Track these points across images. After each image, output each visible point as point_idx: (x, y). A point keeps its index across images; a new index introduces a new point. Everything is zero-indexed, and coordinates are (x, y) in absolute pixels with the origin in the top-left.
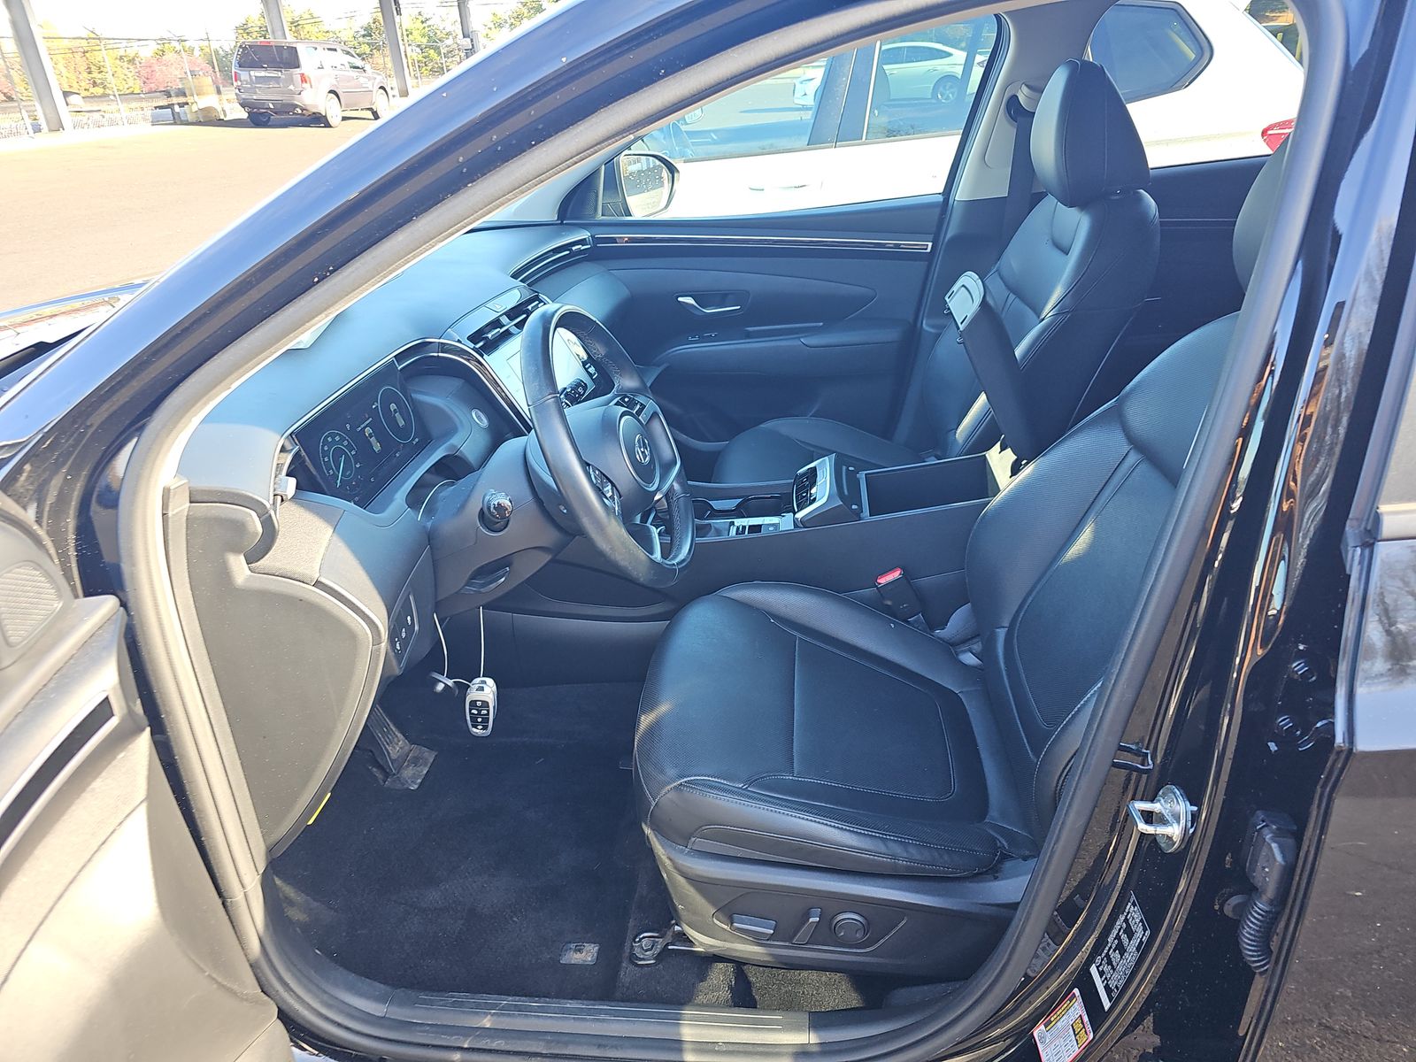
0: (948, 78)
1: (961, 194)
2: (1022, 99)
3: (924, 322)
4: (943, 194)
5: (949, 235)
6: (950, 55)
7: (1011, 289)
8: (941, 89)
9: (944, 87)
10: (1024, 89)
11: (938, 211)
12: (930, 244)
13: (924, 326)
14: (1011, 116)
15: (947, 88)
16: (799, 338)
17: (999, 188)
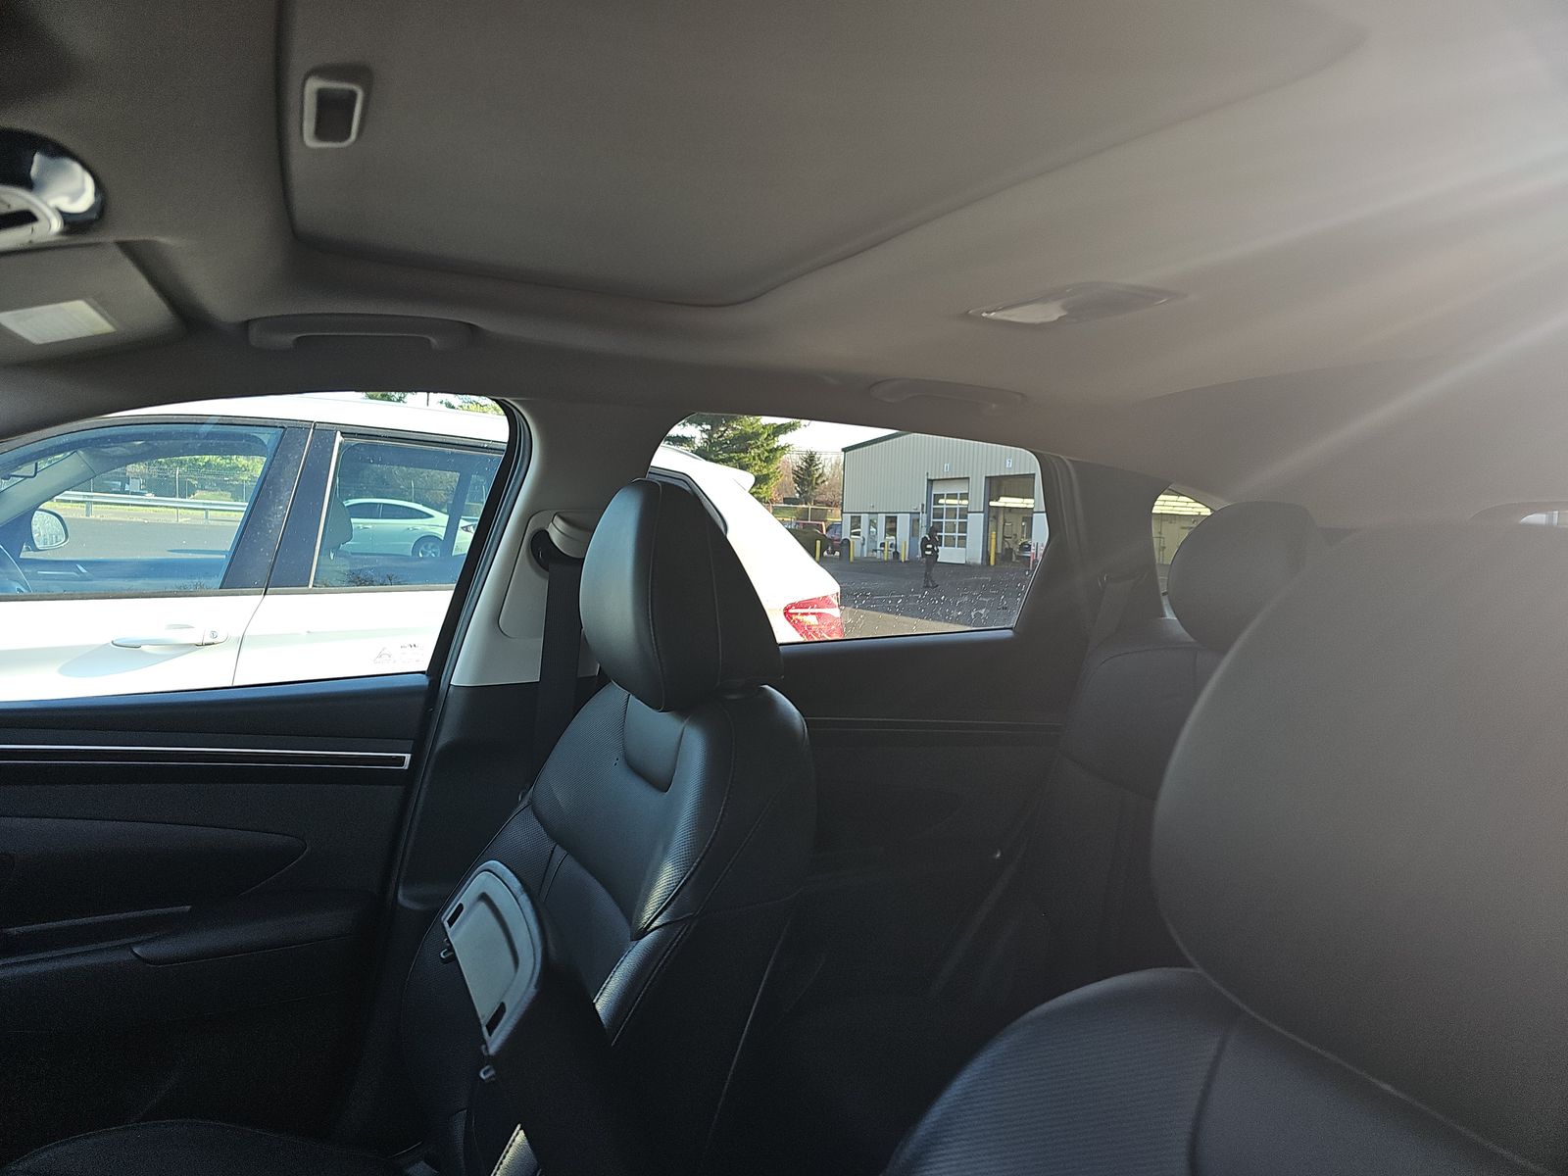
0: (428, 539)
1: (461, 674)
2: (555, 536)
3: (400, 892)
4: (429, 673)
5: (443, 741)
6: (431, 516)
7: (557, 837)
8: (423, 548)
9: (426, 547)
10: (559, 523)
11: (421, 700)
12: (408, 756)
13: (400, 897)
14: (538, 562)
15: (429, 547)
16: (129, 947)
17: (525, 669)
